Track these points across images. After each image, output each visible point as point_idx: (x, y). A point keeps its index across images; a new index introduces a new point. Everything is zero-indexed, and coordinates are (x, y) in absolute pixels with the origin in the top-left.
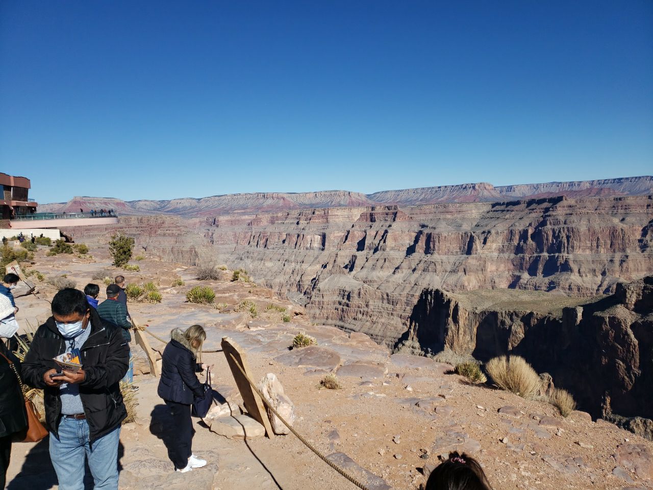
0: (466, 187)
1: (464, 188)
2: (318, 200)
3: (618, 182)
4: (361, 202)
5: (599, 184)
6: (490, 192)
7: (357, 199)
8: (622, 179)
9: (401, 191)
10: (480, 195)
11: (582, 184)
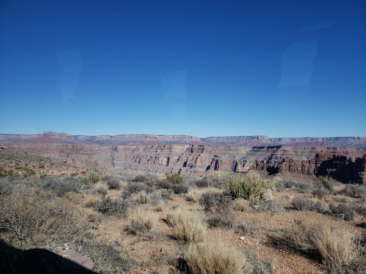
1: (253, 138)
2: (174, 140)
3: (337, 139)
4: (197, 142)
5: (327, 140)
6: (266, 141)
7: (195, 140)
8: (338, 138)
9: (220, 137)
10: (261, 142)
11: (318, 139)
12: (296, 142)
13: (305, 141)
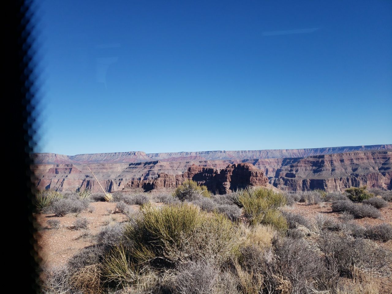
0: (130, 153)
5: (200, 154)
6: (143, 157)
10: (138, 158)
12: (172, 157)
13: (181, 155)
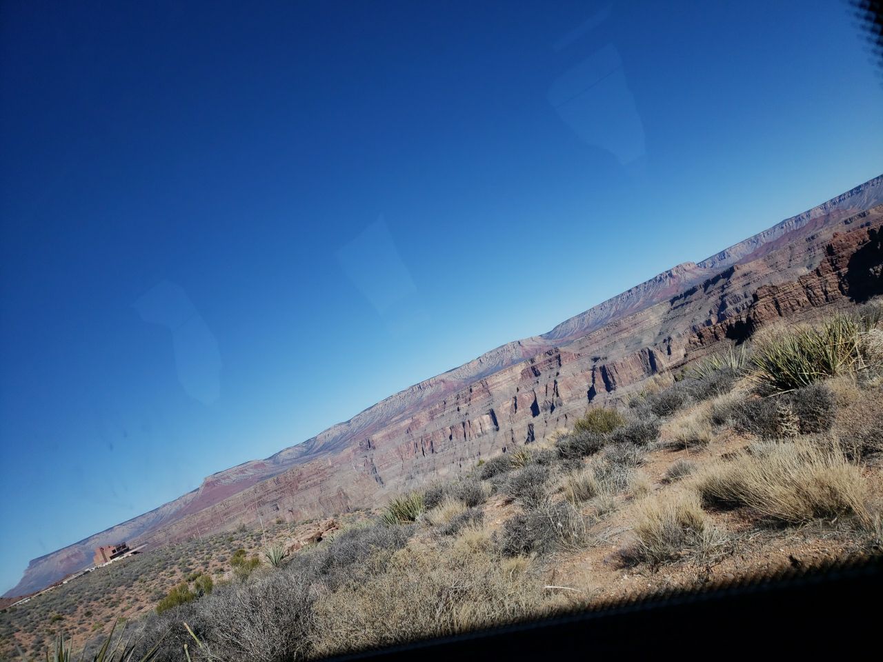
0: (661, 278)
1: (660, 281)
2: (485, 366)
3: (857, 193)
4: (537, 347)
5: (835, 204)
6: (693, 273)
7: (531, 346)
8: (860, 186)
10: (682, 281)
11: (812, 213)
12: (762, 244)
13: (783, 230)
